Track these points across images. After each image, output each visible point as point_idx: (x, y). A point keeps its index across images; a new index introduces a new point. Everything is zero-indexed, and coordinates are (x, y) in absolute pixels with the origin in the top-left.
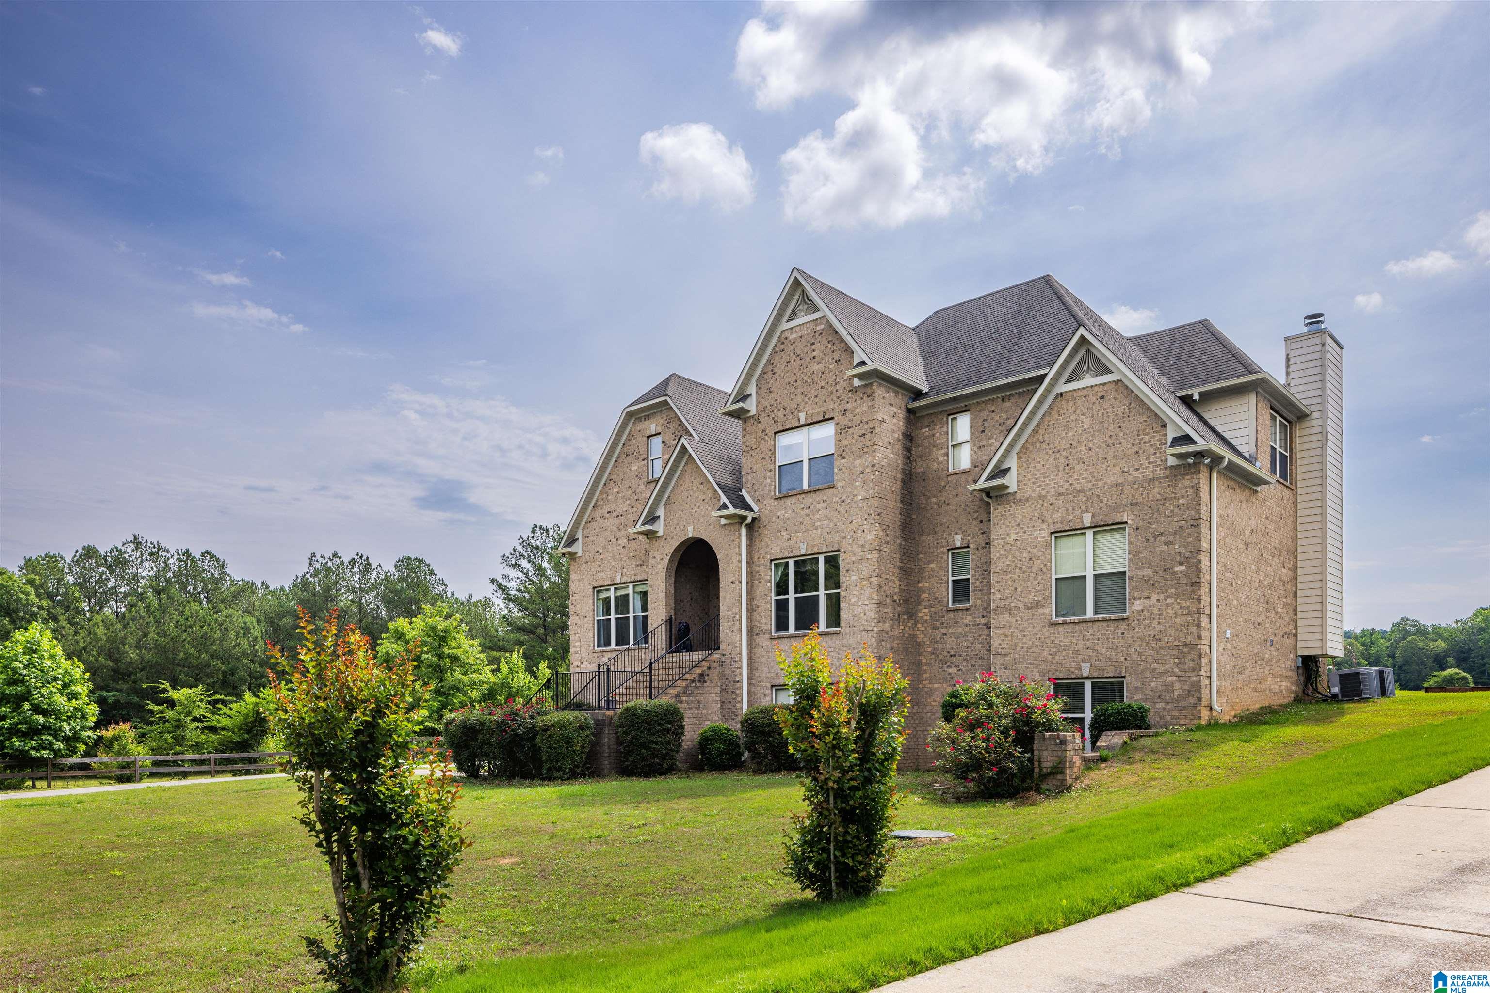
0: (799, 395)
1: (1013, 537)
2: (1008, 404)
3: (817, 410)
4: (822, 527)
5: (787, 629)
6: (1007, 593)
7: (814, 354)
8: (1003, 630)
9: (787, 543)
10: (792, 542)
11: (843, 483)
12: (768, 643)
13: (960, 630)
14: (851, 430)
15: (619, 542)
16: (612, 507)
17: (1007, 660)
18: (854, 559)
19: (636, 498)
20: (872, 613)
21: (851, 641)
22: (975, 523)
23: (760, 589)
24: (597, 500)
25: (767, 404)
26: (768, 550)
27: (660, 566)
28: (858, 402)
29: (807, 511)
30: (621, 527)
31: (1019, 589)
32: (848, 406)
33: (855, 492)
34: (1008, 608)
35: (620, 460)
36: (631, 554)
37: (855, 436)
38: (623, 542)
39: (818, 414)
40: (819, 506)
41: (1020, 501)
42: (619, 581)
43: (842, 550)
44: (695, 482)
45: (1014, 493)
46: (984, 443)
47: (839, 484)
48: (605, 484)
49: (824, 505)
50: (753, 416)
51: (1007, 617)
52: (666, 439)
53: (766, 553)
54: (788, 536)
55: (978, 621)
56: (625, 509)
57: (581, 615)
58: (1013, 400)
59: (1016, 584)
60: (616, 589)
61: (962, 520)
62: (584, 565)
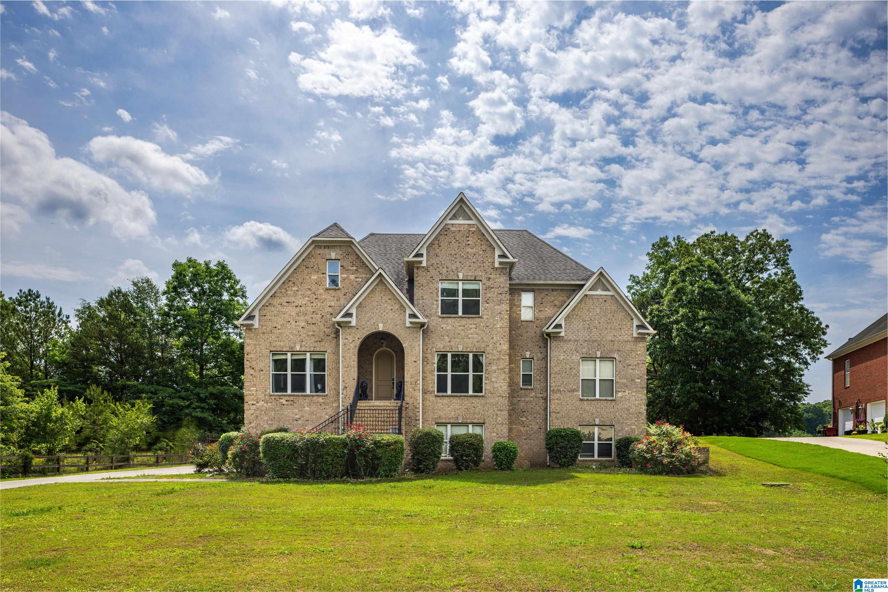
0: (458, 263)
1: (562, 357)
2: (555, 293)
3: (470, 274)
4: (473, 338)
5: (446, 391)
6: (559, 384)
7: (469, 242)
8: (556, 401)
9: (449, 344)
10: (452, 343)
11: (488, 317)
12: (434, 399)
13: (528, 399)
14: (492, 290)
15: (298, 324)
16: (292, 299)
17: (559, 415)
18: (494, 358)
19: (315, 297)
20: (506, 387)
21: (492, 401)
22: (537, 347)
23: (428, 367)
24: (275, 292)
25: (434, 262)
26: (434, 345)
27: (351, 345)
28: (498, 276)
29: (463, 328)
30: (300, 314)
31: (565, 382)
32: (491, 276)
33: (495, 323)
34: (559, 391)
35: (300, 270)
36: (310, 333)
37: (496, 293)
38: (303, 324)
39: (471, 276)
40: (470, 326)
41: (566, 341)
42: (298, 349)
43: (486, 352)
44: (384, 298)
45: (563, 337)
46: (542, 309)
47: (485, 317)
48: (284, 283)
49: (475, 326)
50: (423, 267)
51: (559, 395)
52: (345, 264)
53: (433, 347)
54: (449, 340)
55: (538, 395)
56: (304, 303)
57: (257, 368)
58: (557, 292)
59: (563, 380)
60: (292, 355)
61: (530, 345)
62: (261, 335)
